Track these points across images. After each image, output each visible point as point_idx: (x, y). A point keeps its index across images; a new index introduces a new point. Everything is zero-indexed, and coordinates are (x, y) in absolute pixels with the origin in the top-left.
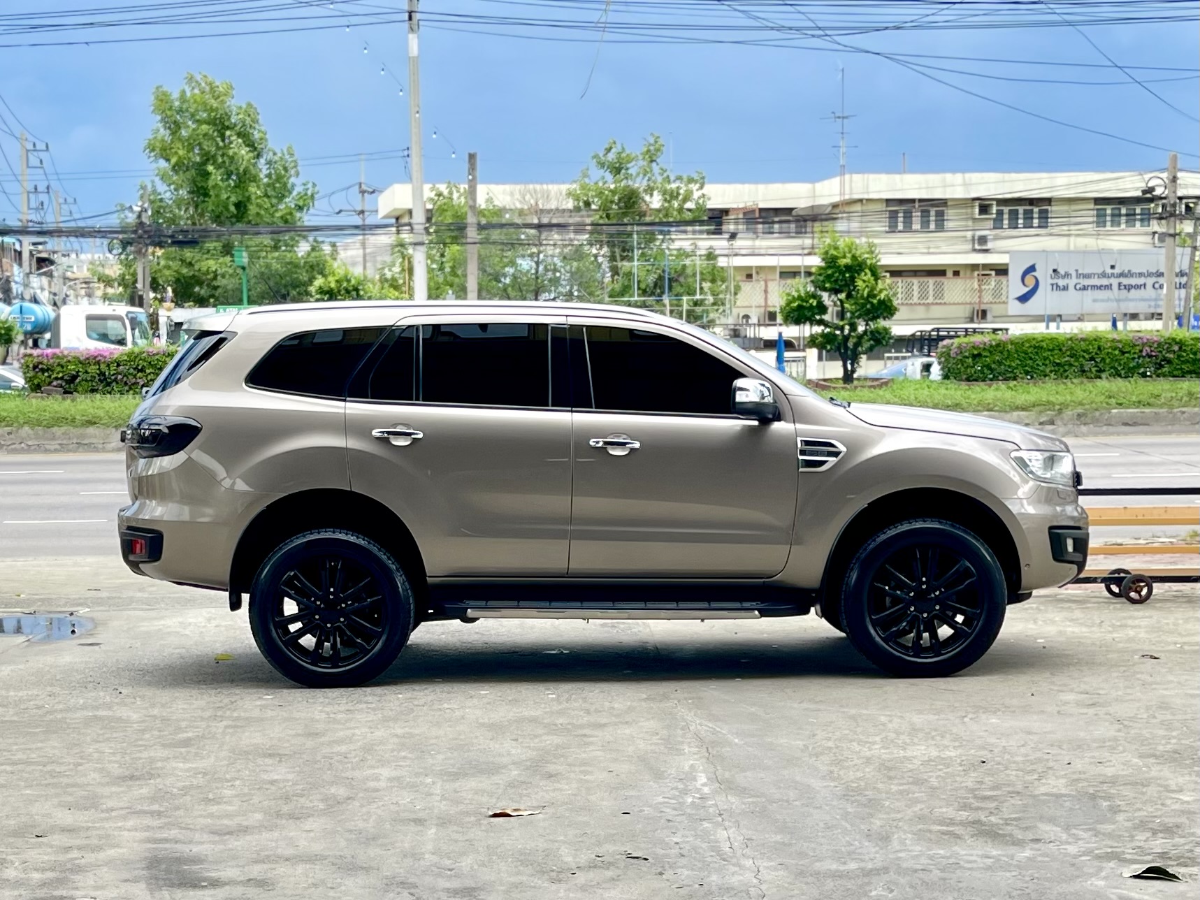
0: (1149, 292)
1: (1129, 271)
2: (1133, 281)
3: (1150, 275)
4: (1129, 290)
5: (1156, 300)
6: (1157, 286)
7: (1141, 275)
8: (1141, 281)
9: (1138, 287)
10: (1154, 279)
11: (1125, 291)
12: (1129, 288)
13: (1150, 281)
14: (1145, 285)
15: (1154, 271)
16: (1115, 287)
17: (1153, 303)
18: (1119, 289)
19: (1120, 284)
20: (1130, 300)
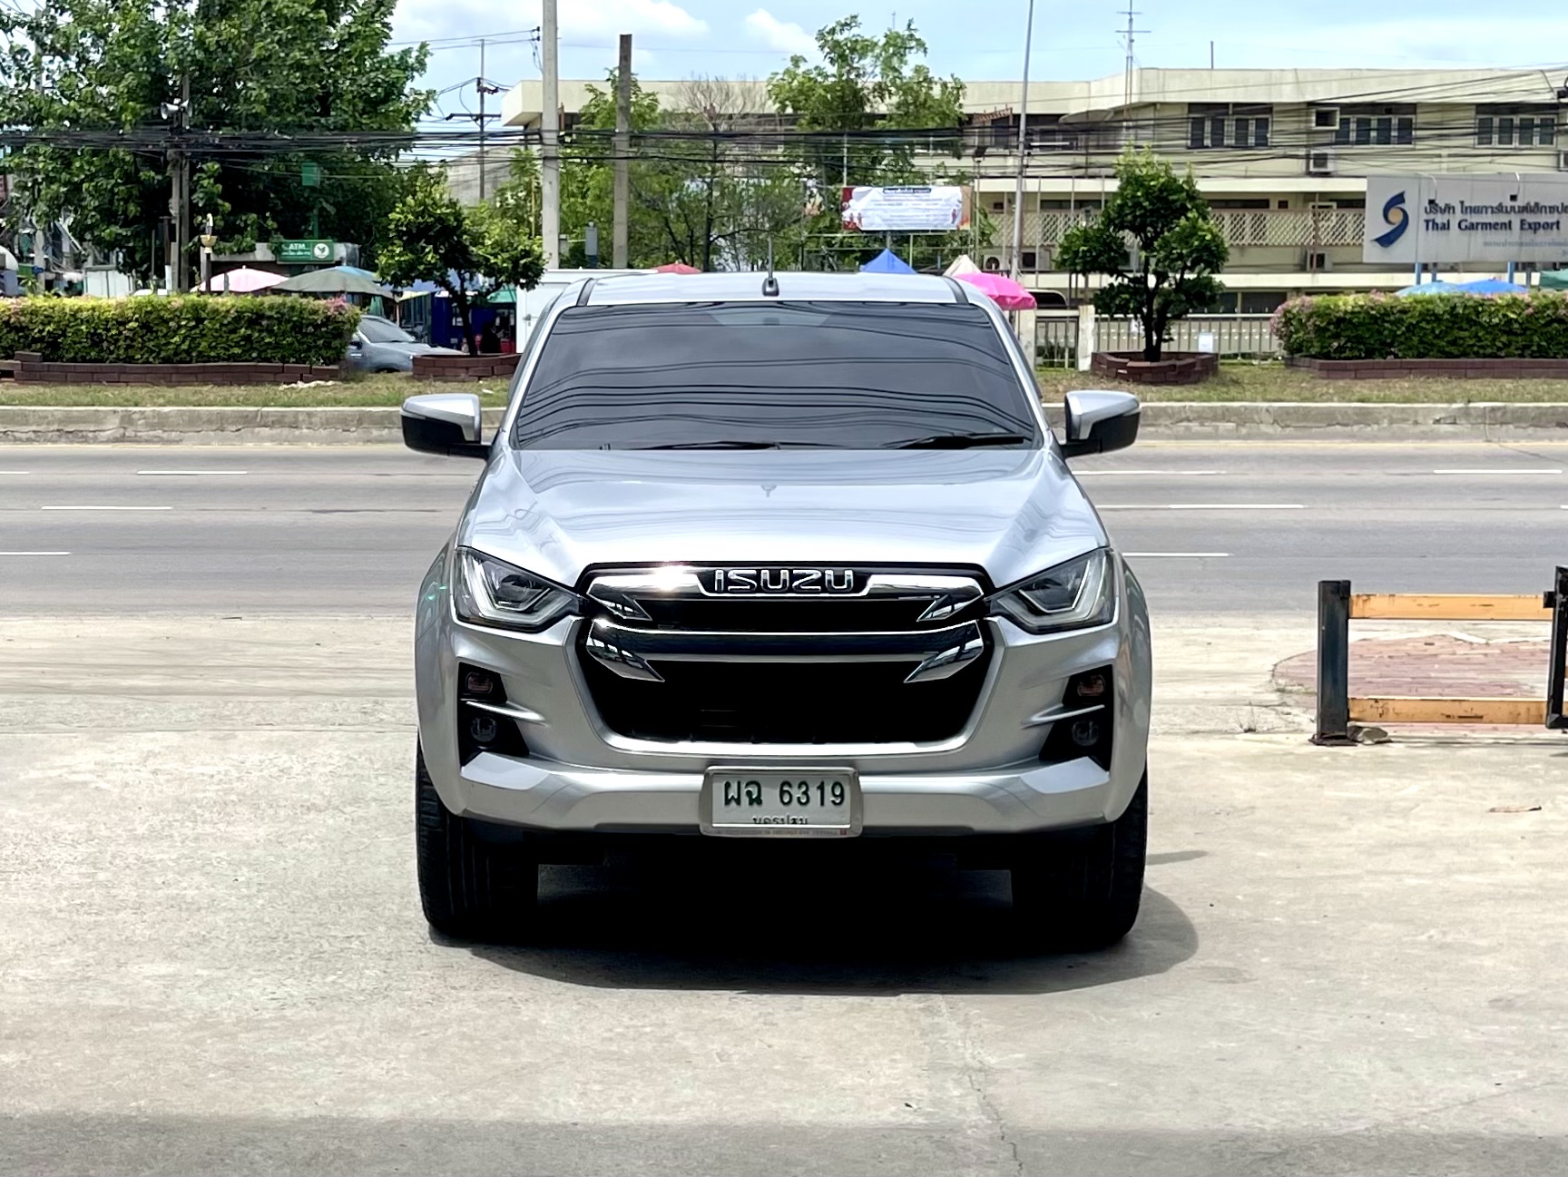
1: (1537, 204)
2: (1543, 218)
3: (1565, 209)
4: (1535, 230)
7: (1553, 209)
8: (1551, 218)
9: (1548, 226)
11: (1531, 232)
12: (1535, 227)
16: (1516, 226)
18: (1522, 228)
19: (1522, 222)
20: (1537, 244)
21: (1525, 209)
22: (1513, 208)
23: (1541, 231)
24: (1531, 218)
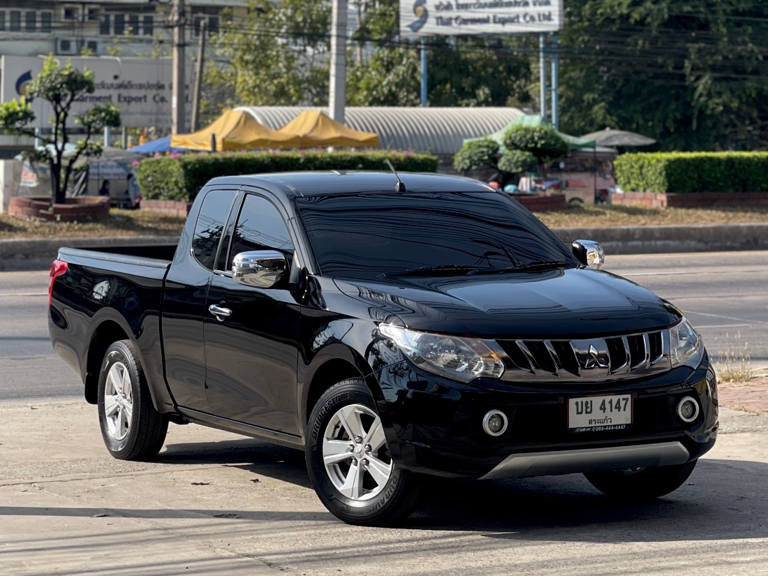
0: (150, 106)
1: (129, 82)
2: (134, 93)
3: (150, 86)
4: (129, 102)
5: (157, 114)
6: (157, 98)
7: (141, 86)
8: (141, 93)
9: (139, 99)
10: (154, 92)
11: (125, 104)
12: (129, 100)
13: (150, 94)
14: (145, 97)
15: (154, 82)
16: (115, 99)
17: (154, 118)
18: (119, 101)
19: (119, 96)
20: (131, 114)
21: (121, 86)
22: (112, 85)
23: (133, 103)
24: (125, 93)
